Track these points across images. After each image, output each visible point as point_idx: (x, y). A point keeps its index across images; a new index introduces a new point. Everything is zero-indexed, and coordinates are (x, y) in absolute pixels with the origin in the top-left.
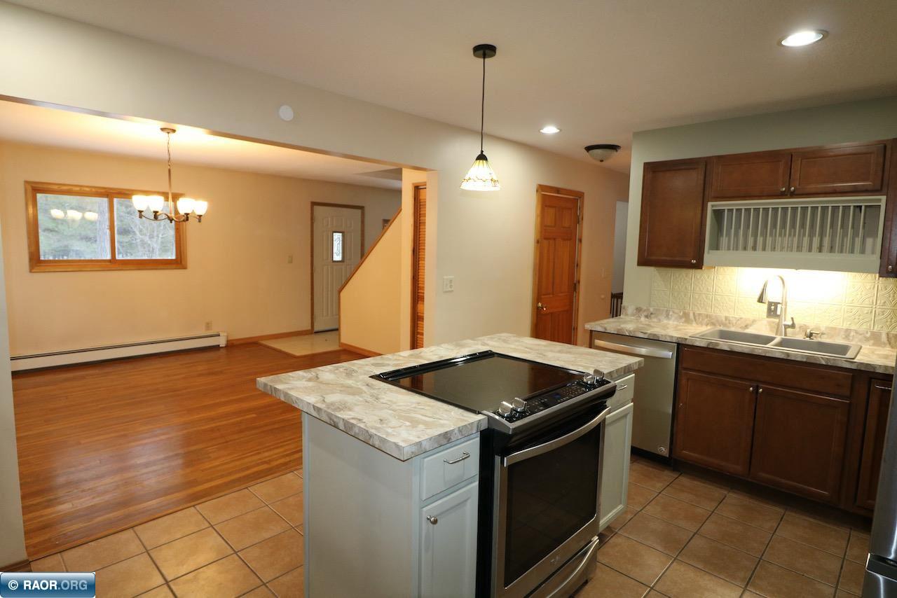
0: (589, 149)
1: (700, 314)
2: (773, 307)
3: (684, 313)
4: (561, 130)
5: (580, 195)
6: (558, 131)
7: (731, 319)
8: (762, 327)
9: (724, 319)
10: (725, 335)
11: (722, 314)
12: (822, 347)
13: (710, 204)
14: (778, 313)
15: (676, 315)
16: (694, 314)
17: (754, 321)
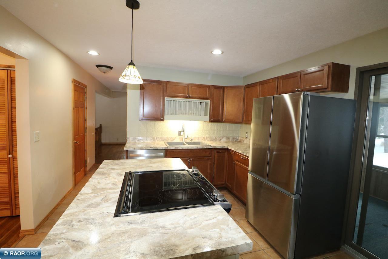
0: (98, 66)
1: (158, 137)
2: (180, 133)
3: (153, 138)
4: (99, 54)
5: (86, 86)
6: (98, 54)
7: (169, 138)
8: (178, 140)
9: (166, 138)
10: (170, 144)
11: (165, 136)
12: (195, 143)
13: (165, 98)
14: (181, 134)
15: (150, 139)
16: (156, 137)
17: (175, 138)
